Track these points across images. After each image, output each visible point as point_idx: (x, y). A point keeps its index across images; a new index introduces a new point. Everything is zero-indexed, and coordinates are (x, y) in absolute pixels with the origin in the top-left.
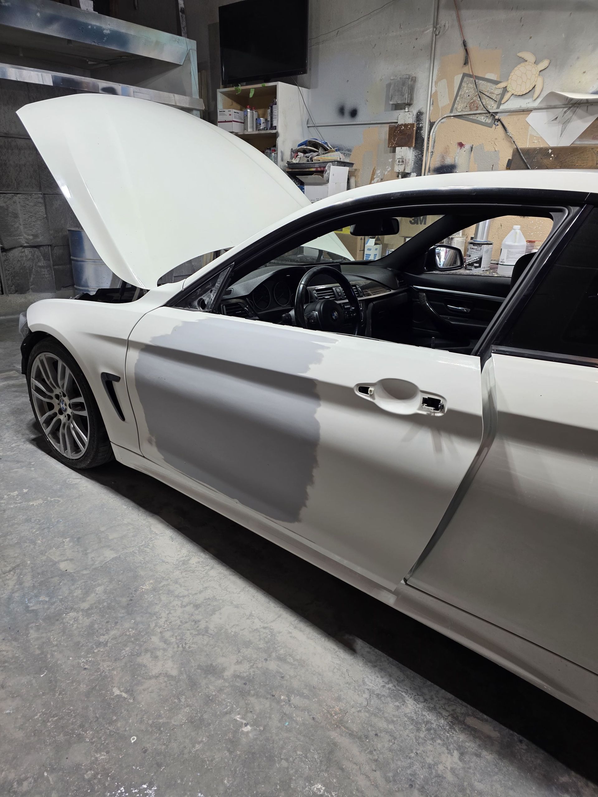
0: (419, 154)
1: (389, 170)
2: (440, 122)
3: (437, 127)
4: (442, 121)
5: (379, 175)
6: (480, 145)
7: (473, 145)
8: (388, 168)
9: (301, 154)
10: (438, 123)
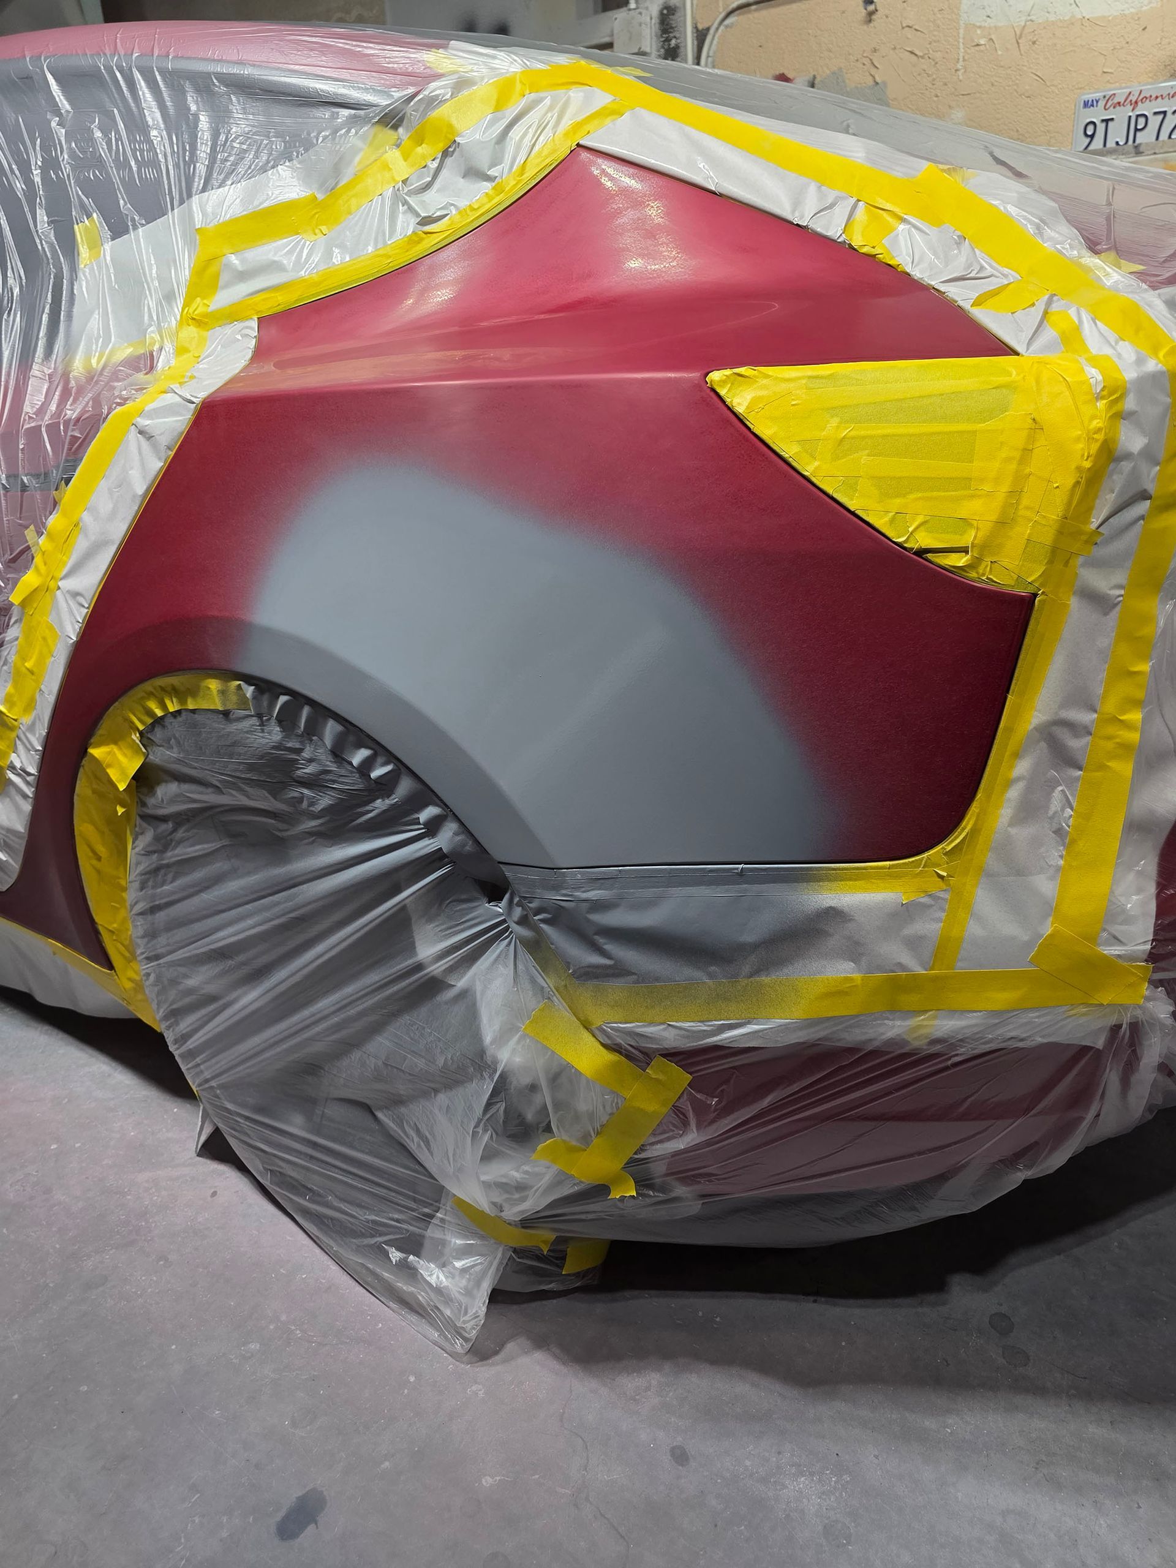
2: (722, 28)
3: (715, 42)
4: (728, 22)
6: (834, 73)
7: (815, 77)
10: (717, 29)
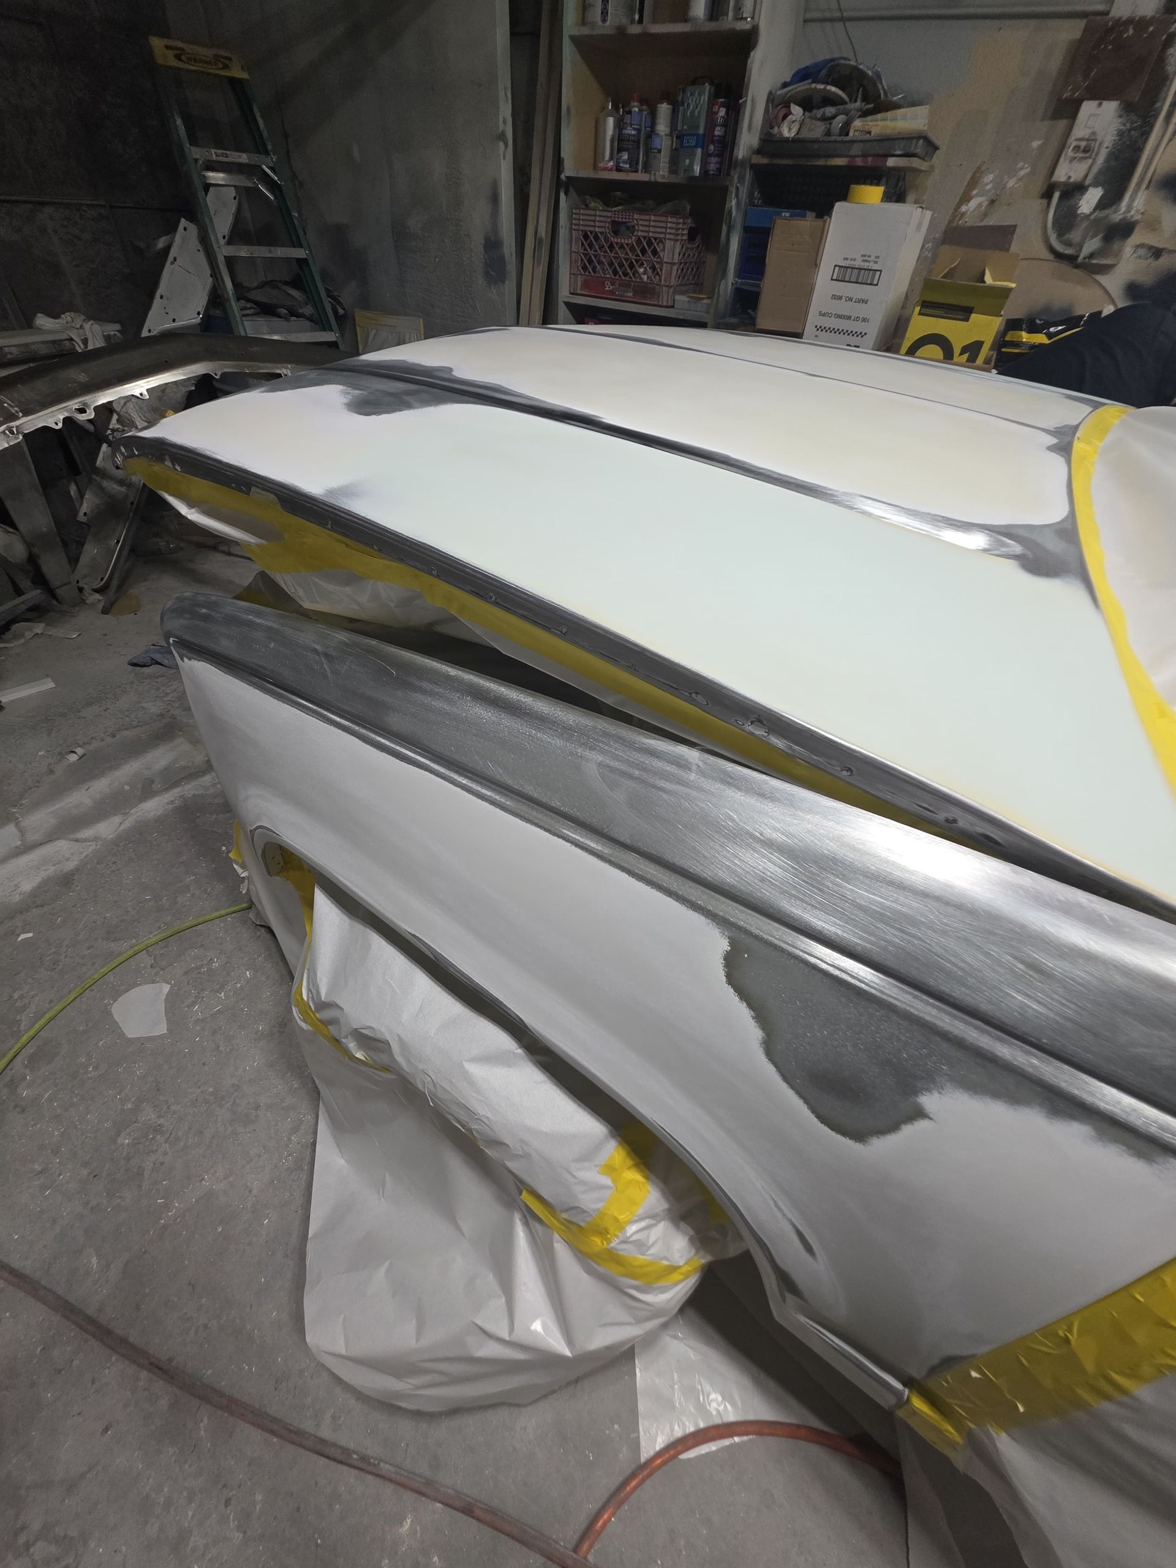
0: (1135, 129)
1: (1022, 173)
5: (988, 187)
8: (1022, 168)
9: (797, 111)
